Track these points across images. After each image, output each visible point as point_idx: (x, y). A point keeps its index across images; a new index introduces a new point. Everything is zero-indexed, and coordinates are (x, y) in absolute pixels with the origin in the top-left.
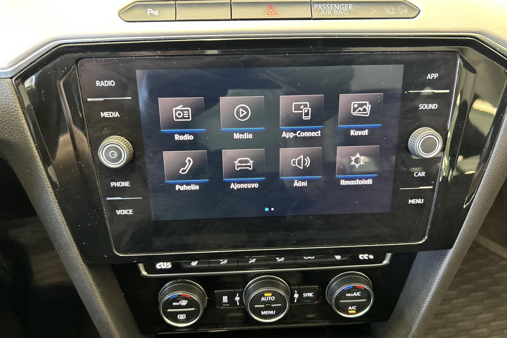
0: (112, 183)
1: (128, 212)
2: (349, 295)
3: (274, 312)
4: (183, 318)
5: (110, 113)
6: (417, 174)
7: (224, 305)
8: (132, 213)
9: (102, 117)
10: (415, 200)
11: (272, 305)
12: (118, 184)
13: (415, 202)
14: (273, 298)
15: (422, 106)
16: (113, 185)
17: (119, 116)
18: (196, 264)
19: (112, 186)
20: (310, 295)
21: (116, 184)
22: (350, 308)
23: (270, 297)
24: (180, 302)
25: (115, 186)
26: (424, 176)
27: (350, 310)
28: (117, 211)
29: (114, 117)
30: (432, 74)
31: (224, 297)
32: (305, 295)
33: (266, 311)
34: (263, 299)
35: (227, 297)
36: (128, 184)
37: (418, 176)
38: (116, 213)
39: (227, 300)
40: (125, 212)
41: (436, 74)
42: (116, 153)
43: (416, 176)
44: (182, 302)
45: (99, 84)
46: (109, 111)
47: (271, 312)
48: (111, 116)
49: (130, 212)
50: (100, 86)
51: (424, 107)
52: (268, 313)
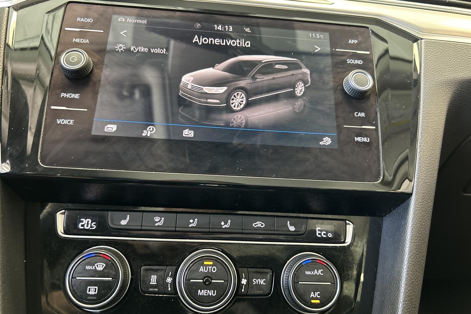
0: (62, 93)
1: (69, 122)
2: (309, 274)
3: (214, 294)
4: (94, 293)
5: (82, 39)
6: (357, 114)
7: (151, 289)
8: (73, 124)
9: (73, 41)
10: (361, 138)
11: (213, 281)
12: (67, 95)
13: (362, 140)
14: (214, 269)
15: (349, 61)
16: (63, 95)
17: (88, 43)
18: (126, 223)
19: (62, 97)
20: (262, 282)
21: (66, 95)
22: (312, 295)
23: (210, 267)
24: (96, 265)
25: (65, 97)
26: (364, 116)
27: (313, 298)
28: (58, 120)
29: (84, 42)
30: (352, 40)
31: (152, 276)
32: (255, 281)
33: (205, 291)
34: (201, 269)
35: (156, 276)
36: (77, 96)
37: (359, 116)
38: (56, 121)
39: (155, 281)
40: (66, 122)
41: (355, 41)
43: (357, 116)
44: (99, 265)
46: (81, 39)
47: (211, 293)
48: (81, 42)
49: (71, 122)
50: (80, 21)
51: (351, 61)
52: (207, 294)
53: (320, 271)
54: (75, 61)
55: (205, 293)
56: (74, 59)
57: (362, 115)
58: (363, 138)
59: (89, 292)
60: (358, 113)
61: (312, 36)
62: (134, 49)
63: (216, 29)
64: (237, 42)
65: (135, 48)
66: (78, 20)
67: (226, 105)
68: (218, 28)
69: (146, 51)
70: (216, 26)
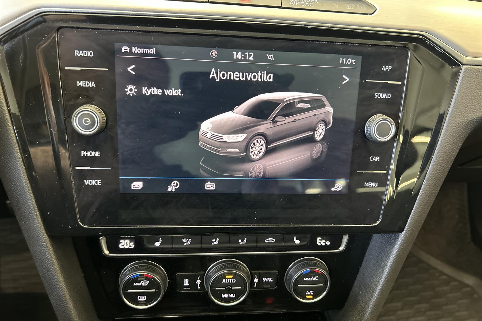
0: (82, 152)
1: (96, 182)
2: (307, 280)
3: (234, 296)
4: (143, 300)
5: (87, 82)
7: (185, 289)
8: (100, 184)
9: (78, 86)
11: (232, 288)
12: (88, 154)
14: (234, 281)
15: (377, 95)
16: (84, 154)
17: (95, 86)
18: (160, 244)
19: (82, 155)
20: (270, 280)
21: (86, 154)
22: (308, 293)
23: (231, 279)
24: (141, 282)
25: (86, 155)
27: (308, 295)
28: (85, 181)
29: (90, 86)
30: (386, 67)
31: (185, 280)
32: (265, 280)
34: (224, 281)
35: (188, 280)
36: (98, 154)
38: (84, 183)
39: (188, 283)
40: (93, 182)
41: (389, 67)
42: (90, 121)
43: (372, 160)
44: (144, 282)
45: (77, 53)
46: (86, 81)
47: (231, 296)
48: (87, 86)
49: (98, 182)
50: (78, 55)
51: (379, 95)
52: (228, 296)
53: (315, 278)
54: (89, 123)
55: (227, 295)
56: (88, 122)
57: (377, 159)
58: (372, 183)
59: (140, 299)
60: (373, 158)
61: (343, 61)
62: (146, 91)
63: (235, 58)
64: (258, 75)
65: (148, 90)
66: (77, 55)
67: (245, 154)
68: (237, 57)
69: (160, 93)
70: (235, 53)
